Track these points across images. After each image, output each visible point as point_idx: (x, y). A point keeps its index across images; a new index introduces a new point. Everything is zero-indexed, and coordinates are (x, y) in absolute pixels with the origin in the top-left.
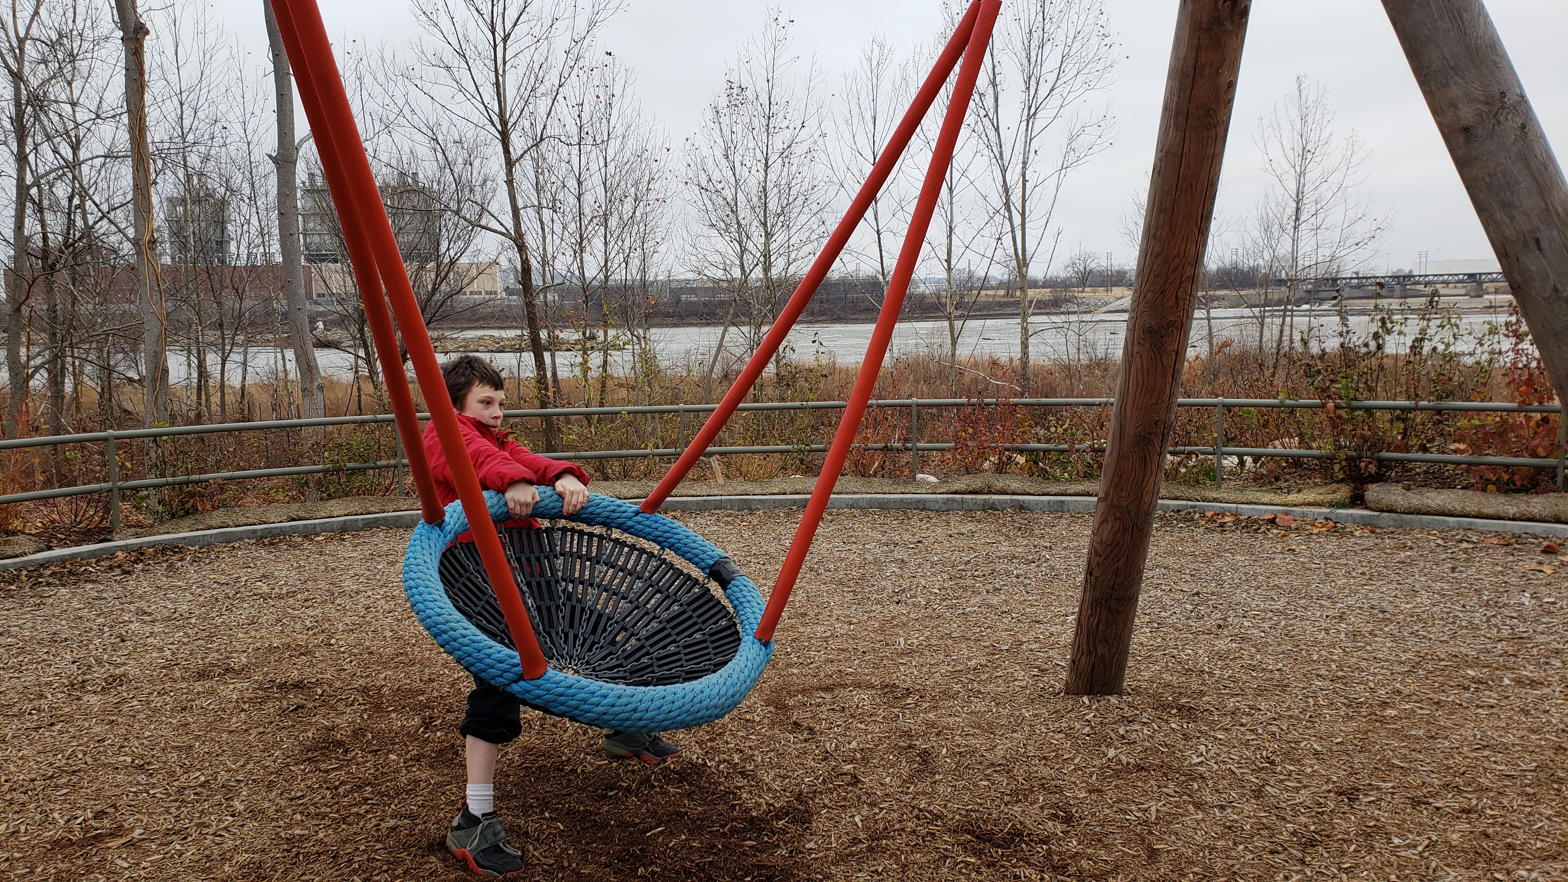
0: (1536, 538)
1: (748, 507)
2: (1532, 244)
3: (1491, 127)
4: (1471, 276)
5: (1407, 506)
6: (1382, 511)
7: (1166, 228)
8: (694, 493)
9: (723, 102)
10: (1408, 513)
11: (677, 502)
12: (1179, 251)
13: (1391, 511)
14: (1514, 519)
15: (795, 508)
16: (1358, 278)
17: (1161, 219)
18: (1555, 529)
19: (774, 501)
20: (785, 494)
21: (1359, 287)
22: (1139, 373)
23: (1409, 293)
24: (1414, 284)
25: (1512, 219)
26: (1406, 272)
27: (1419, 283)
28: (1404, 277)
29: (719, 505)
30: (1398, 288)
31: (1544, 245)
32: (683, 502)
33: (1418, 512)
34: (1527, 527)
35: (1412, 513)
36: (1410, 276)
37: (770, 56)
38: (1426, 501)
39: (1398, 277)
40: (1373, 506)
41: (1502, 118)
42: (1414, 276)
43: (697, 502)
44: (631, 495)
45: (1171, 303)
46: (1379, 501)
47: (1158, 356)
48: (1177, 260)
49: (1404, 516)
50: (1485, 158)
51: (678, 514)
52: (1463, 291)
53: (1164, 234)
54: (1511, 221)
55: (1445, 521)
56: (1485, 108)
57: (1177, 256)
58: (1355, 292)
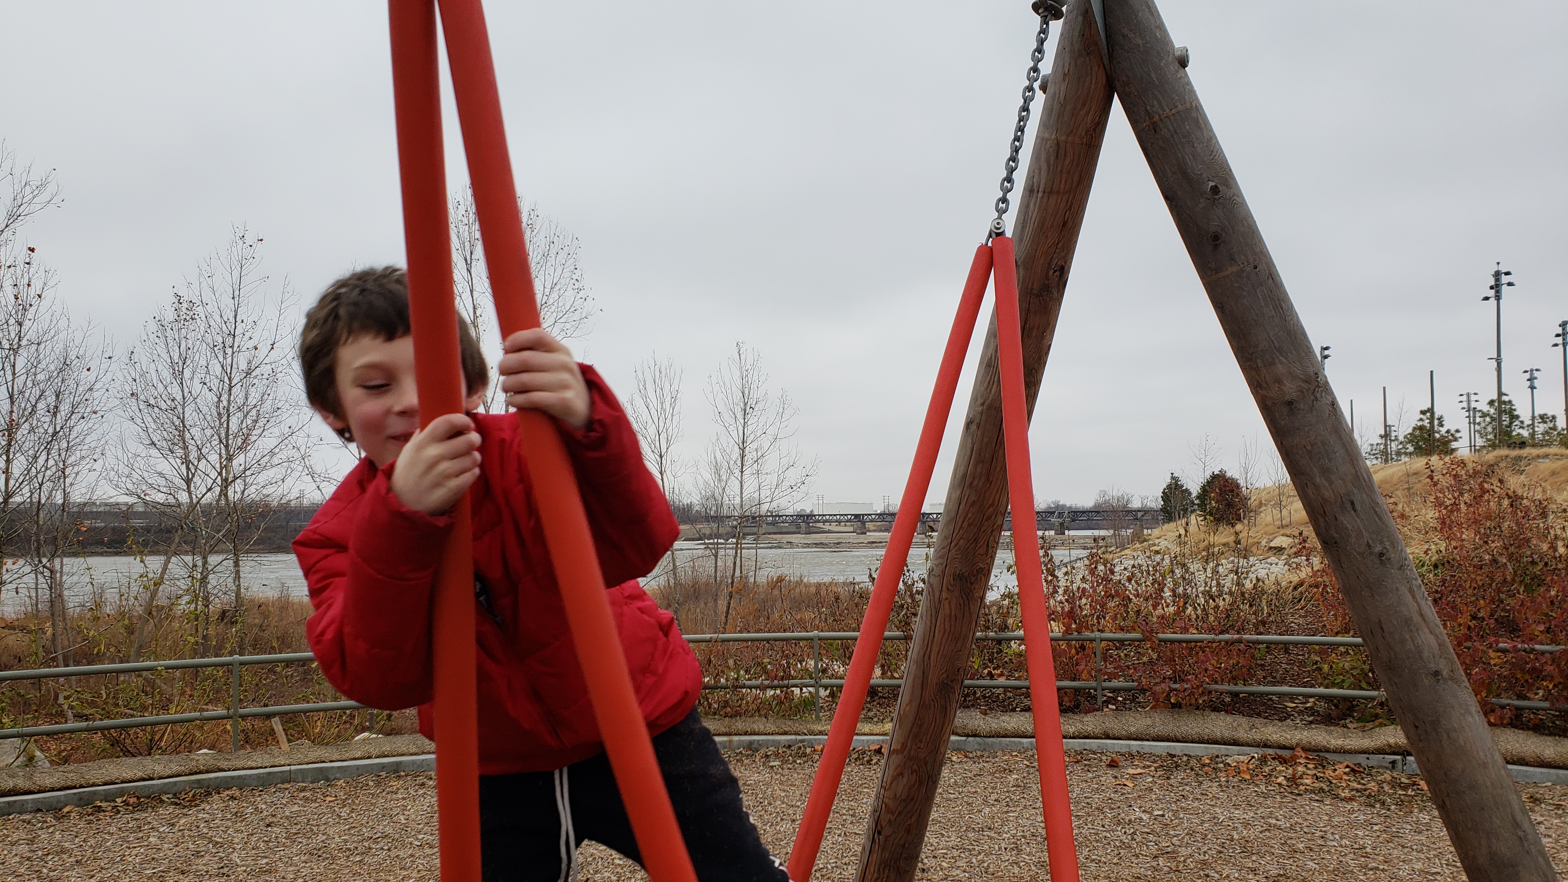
0: (1094, 753)
1: (325, 777)
2: (1348, 505)
3: (1310, 402)
4: (856, 516)
5: (988, 730)
6: (968, 736)
7: (983, 479)
8: (254, 764)
9: (170, 315)
10: (990, 737)
11: (233, 778)
12: (993, 502)
13: (975, 735)
14: (1074, 738)
15: (383, 774)
16: (772, 516)
17: (979, 470)
18: (1107, 745)
19: (358, 767)
20: (369, 758)
21: (773, 524)
22: (947, 619)
23: (812, 530)
24: (815, 522)
25: (1331, 483)
26: (808, 512)
27: (819, 521)
28: (808, 516)
29: (288, 778)
30: (803, 525)
31: (1358, 507)
32: (239, 777)
33: (998, 735)
34: (1085, 743)
35: (993, 737)
36: (811, 515)
37: (236, 274)
38: (1003, 724)
39: (801, 516)
40: (959, 731)
41: (1318, 395)
42: (815, 516)
43: (258, 775)
44: (170, 772)
45: (981, 551)
46: (965, 727)
47: (966, 602)
48: (991, 509)
49: (987, 740)
50: (1306, 429)
51: (235, 792)
52: (851, 529)
53: (981, 484)
54: (1330, 485)
55: (1020, 742)
56: (1305, 386)
57: (992, 505)
58: (771, 529)
